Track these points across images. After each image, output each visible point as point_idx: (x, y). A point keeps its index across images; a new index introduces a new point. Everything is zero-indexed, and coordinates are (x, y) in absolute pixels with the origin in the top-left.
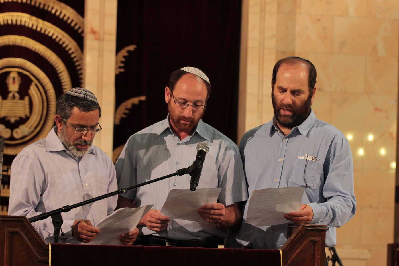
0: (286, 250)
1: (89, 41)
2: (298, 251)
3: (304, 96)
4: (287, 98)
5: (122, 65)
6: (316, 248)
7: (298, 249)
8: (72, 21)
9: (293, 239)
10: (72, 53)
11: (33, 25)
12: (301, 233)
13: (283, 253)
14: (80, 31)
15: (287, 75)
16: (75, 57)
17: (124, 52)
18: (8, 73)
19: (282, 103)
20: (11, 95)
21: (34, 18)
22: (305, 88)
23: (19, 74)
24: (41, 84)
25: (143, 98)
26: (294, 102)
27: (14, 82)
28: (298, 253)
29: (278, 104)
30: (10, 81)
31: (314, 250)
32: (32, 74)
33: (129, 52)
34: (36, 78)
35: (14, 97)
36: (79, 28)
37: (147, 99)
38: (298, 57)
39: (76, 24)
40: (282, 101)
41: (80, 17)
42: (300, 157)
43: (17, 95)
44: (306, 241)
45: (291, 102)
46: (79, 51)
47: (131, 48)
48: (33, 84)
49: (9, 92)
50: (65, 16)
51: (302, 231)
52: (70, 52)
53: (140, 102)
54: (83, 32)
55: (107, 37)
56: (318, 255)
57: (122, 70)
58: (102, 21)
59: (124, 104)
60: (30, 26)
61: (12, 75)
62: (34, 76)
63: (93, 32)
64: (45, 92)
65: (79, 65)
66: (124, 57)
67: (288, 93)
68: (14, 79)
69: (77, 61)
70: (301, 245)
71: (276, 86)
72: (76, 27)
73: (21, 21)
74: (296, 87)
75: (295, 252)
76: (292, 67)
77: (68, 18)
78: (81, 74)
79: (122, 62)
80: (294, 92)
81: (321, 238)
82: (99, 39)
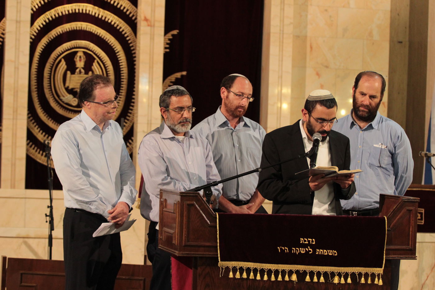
0: (390, 217)
1: (142, 27)
2: (398, 217)
3: (377, 100)
4: (366, 101)
5: (168, 46)
6: (411, 215)
7: (398, 216)
8: (127, 10)
9: (395, 209)
10: (128, 36)
11: (95, 14)
12: (400, 204)
13: (387, 219)
14: (133, 18)
15: (366, 84)
16: (129, 40)
17: (169, 36)
18: (76, 53)
19: (362, 104)
20: (78, 70)
21: (96, 8)
22: (379, 95)
23: (84, 53)
24: (102, 62)
25: (184, 73)
26: (370, 104)
27: (80, 60)
28: (398, 219)
29: (358, 103)
30: (77, 59)
31: (410, 217)
32: (95, 53)
33: (173, 35)
34: (98, 56)
35: (80, 72)
36: (133, 16)
37: (187, 74)
38: (374, 71)
39: (130, 13)
40: (362, 102)
41: (134, 8)
42: (375, 145)
43: (83, 71)
44: (404, 210)
45: (368, 104)
46: (133, 34)
47: (175, 32)
48: (96, 61)
49: (77, 68)
50: (121, 6)
51: (401, 203)
52: (126, 35)
53: (182, 76)
54: (136, 19)
55: (157, 24)
56: (413, 220)
57: (168, 50)
58: (153, 11)
59: (169, 78)
60: (93, 14)
61: (79, 54)
62: (96, 55)
63: (146, 20)
64: (105, 68)
65: (132, 46)
66: (169, 40)
67: (367, 97)
68: (80, 57)
69: (131, 43)
70: (400, 213)
71: (358, 91)
72: (131, 15)
73: (86, 10)
74: (373, 93)
75: (396, 219)
76: (371, 79)
77: (124, 8)
78: (135, 53)
79: (167, 44)
80: (372, 97)
81: (414, 207)
82: (151, 25)
